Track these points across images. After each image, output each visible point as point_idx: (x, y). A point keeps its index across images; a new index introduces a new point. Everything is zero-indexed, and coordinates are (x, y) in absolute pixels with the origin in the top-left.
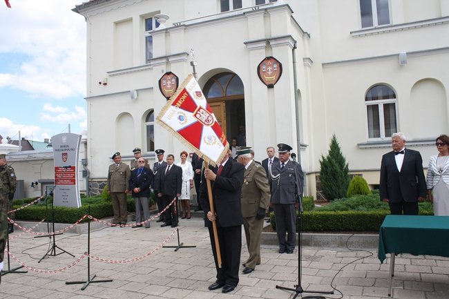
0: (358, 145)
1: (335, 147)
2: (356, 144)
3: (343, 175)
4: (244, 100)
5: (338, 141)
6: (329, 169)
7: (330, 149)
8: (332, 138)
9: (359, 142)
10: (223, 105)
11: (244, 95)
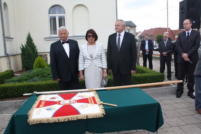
0: (45, 38)
1: (29, 40)
2: (43, 38)
3: (34, 55)
5: (32, 36)
6: (26, 52)
7: (26, 41)
8: (28, 34)
9: (45, 37)
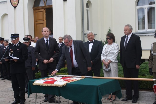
4: (52, 8)
10: (44, 11)
11: (52, 5)
